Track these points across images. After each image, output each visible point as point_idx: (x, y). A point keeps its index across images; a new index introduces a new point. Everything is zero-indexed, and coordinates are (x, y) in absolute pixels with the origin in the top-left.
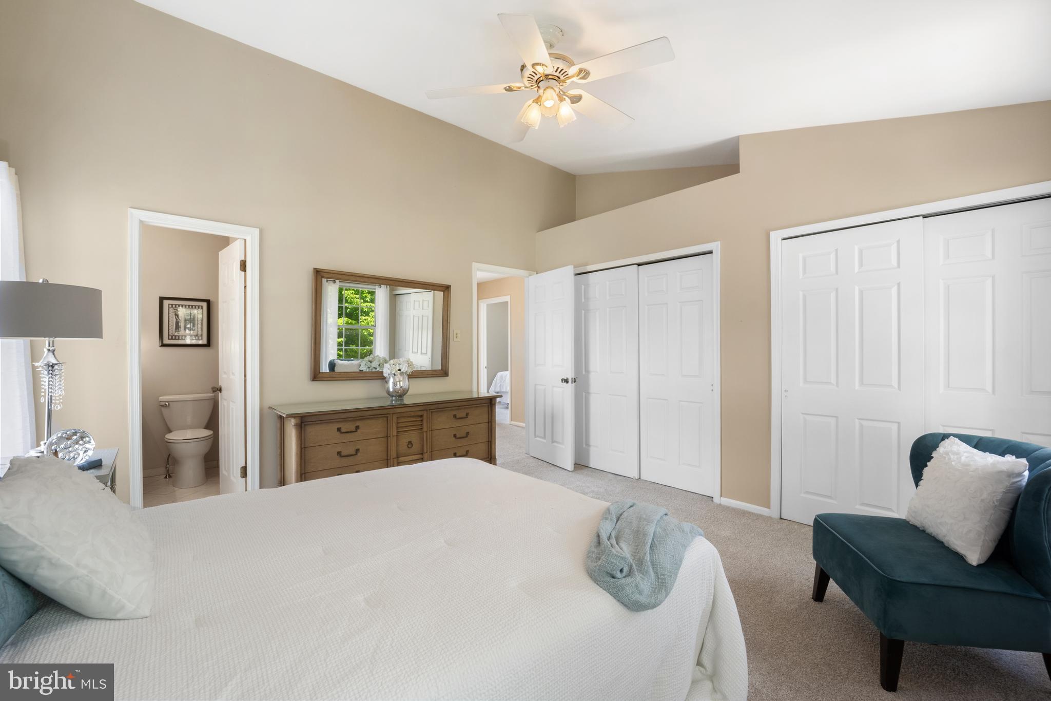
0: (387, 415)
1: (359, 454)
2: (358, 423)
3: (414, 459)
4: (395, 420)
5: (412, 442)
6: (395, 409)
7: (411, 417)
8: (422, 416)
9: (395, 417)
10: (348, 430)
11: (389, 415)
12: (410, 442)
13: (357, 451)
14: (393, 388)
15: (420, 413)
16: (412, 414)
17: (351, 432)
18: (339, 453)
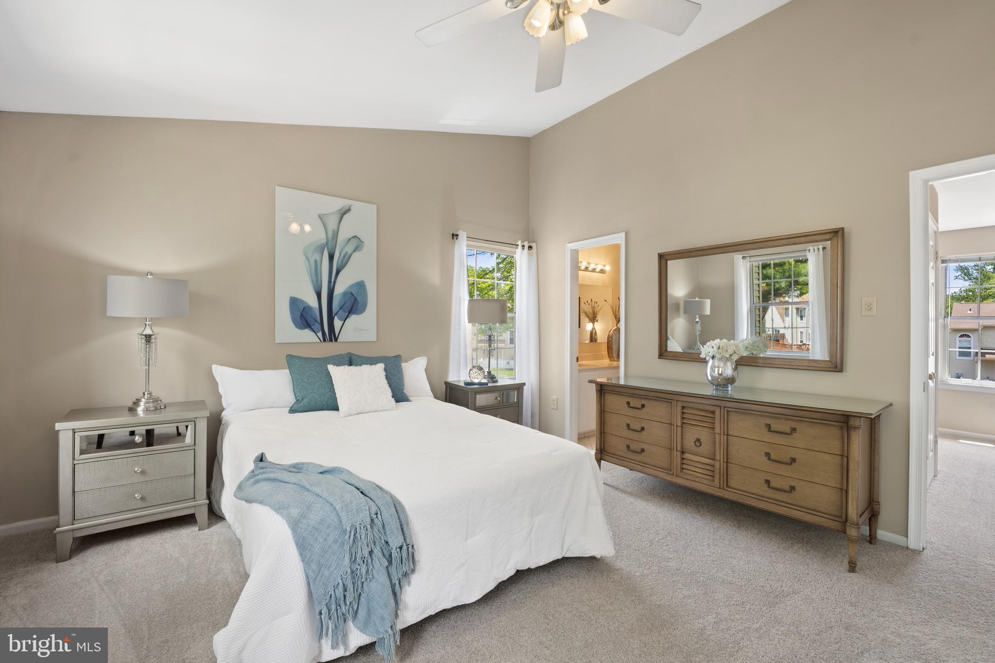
0: (671, 401)
1: (643, 432)
2: (644, 402)
3: (701, 461)
4: (679, 409)
5: (701, 440)
6: (680, 396)
7: (698, 409)
8: (713, 413)
9: (680, 405)
10: (636, 406)
11: (672, 401)
12: (698, 440)
13: (643, 429)
14: (711, 376)
15: (711, 408)
16: (700, 407)
17: (635, 408)
18: (628, 425)
